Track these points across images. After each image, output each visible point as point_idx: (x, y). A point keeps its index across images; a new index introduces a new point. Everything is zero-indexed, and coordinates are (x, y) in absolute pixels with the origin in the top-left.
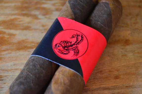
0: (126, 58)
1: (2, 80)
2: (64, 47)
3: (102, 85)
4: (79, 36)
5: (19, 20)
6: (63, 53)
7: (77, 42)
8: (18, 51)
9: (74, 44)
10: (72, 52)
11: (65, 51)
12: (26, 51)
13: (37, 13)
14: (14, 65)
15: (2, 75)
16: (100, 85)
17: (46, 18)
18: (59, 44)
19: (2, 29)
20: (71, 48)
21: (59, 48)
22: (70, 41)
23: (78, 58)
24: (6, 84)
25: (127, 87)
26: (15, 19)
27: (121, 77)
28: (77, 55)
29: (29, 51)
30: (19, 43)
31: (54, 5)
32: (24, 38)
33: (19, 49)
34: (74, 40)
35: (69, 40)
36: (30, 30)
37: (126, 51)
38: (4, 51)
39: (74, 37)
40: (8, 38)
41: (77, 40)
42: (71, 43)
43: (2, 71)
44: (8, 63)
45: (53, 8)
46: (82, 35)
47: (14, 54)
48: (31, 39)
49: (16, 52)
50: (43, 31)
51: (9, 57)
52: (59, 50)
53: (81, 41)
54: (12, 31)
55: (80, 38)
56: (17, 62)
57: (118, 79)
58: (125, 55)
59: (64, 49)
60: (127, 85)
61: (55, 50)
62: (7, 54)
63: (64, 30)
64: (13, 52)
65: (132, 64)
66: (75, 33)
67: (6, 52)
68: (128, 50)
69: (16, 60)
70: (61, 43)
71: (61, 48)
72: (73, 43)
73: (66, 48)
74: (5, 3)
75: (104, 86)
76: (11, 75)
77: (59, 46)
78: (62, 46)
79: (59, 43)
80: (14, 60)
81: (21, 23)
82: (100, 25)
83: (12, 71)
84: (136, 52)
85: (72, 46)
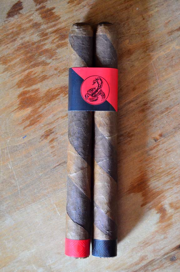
0: (134, 68)
1: (53, 132)
2: (92, 95)
3: (126, 101)
4: (98, 79)
5: (33, 73)
6: (94, 100)
7: (99, 86)
8: (50, 103)
9: (98, 89)
10: (100, 97)
11: (95, 98)
12: (55, 100)
13: (43, 58)
14: (54, 116)
15: (50, 128)
16: (125, 101)
17: (53, 60)
18: (87, 95)
19: (24, 89)
20: (97, 93)
21: (89, 98)
22: (94, 88)
23: (107, 100)
24: (58, 134)
25: (144, 93)
26: (29, 73)
27: (137, 87)
28: (104, 97)
29: (58, 99)
30: (47, 95)
31: (52, 42)
32: (47, 88)
33: (49, 101)
34: (96, 86)
35: (92, 87)
36: (47, 78)
37: (132, 62)
38: (39, 108)
39: (95, 83)
40: (35, 95)
41: (98, 84)
42: (95, 88)
43: (48, 126)
44: (48, 117)
45: (54, 46)
46: (100, 78)
47: (48, 107)
48: (53, 87)
49: (49, 104)
50: (59, 74)
51: (47, 111)
52: (90, 99)
53: (101, 84)
54: (34, 87)
55: (99, 81)
56: (55, 113)
57: (135, 90)
58: (133, 66)
59: (93, 97)
60: (144, 92)
61: (87, 100)
62: (43, 109)
63: (84, 80)
64: (46, 106)
65: (141, 71)
66: (94, 78)
67: (41, 109)
68: (133, 60)
69: (53, 111)
70: (88, 93)
71: (90, 97)
72: (96, 88)
73: (94, 95)
74: (10, 61)
75: (128, 101)
76: (56, 125)
77: (88, 96)
78: (90, 95)
79: (87, 93)
80: (52, 112)
81: (36, 75)
82: (109, 60)
83: (56, 121)
84: (140, 58)
85: (97, 91)
